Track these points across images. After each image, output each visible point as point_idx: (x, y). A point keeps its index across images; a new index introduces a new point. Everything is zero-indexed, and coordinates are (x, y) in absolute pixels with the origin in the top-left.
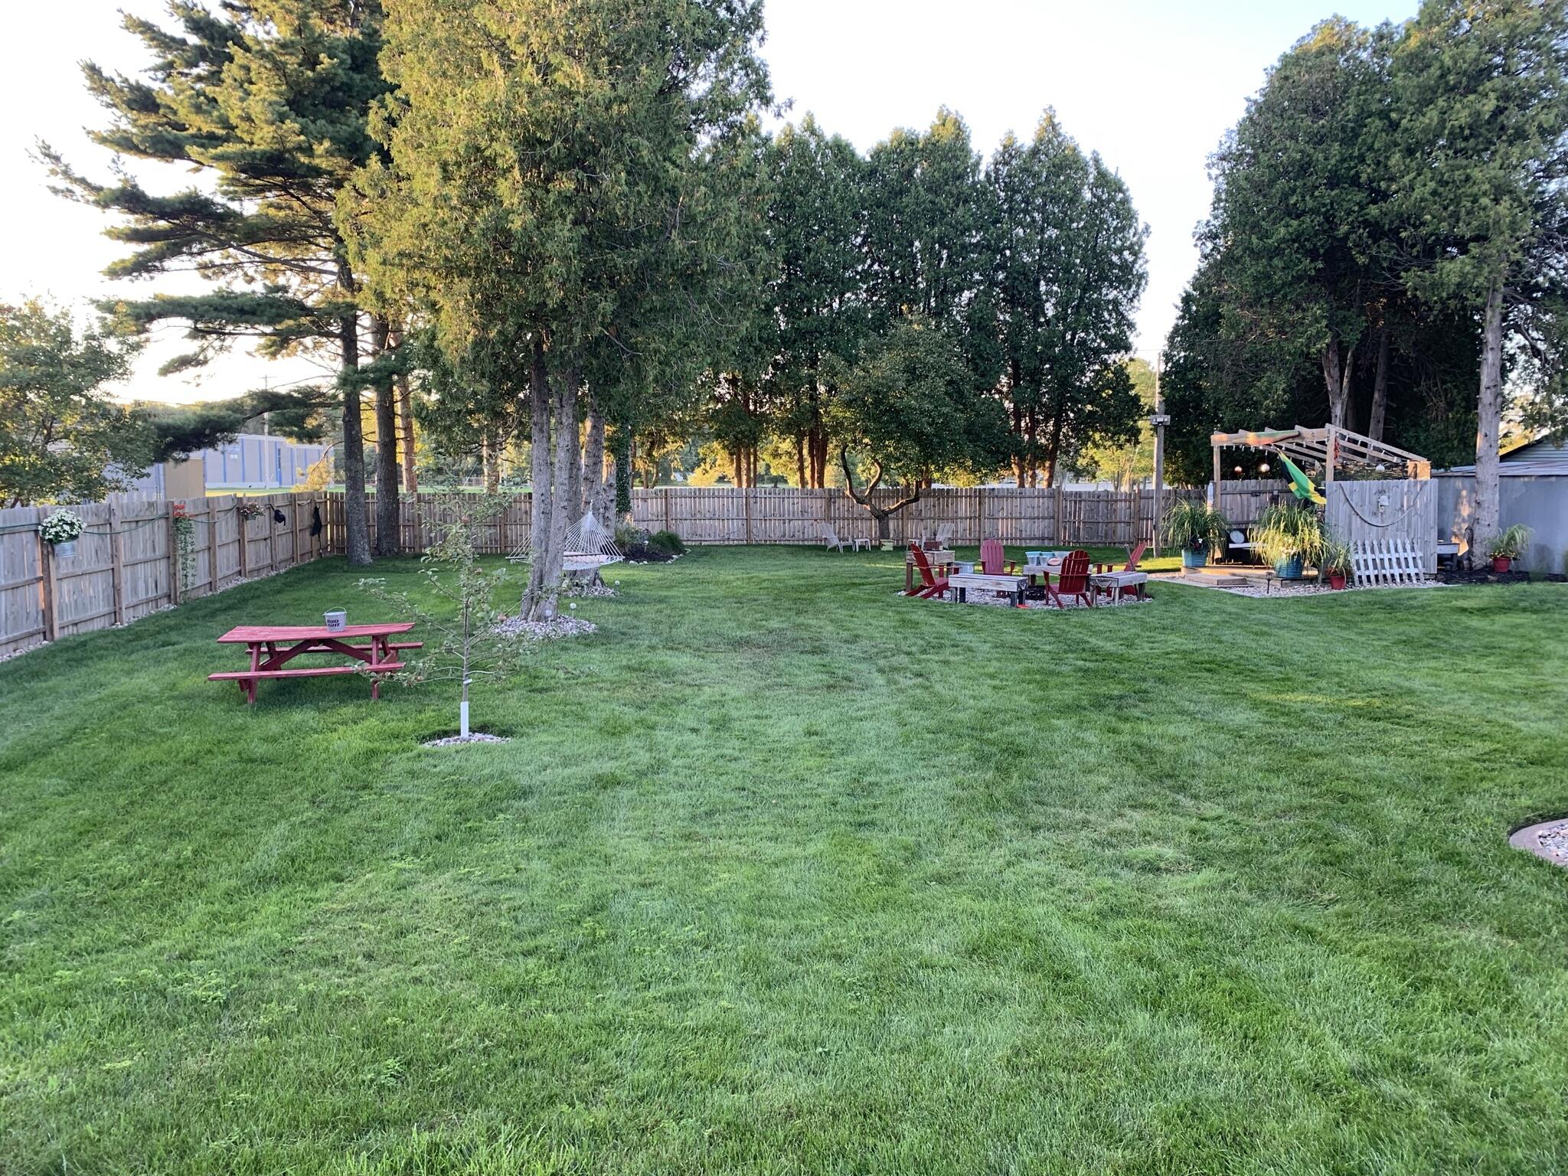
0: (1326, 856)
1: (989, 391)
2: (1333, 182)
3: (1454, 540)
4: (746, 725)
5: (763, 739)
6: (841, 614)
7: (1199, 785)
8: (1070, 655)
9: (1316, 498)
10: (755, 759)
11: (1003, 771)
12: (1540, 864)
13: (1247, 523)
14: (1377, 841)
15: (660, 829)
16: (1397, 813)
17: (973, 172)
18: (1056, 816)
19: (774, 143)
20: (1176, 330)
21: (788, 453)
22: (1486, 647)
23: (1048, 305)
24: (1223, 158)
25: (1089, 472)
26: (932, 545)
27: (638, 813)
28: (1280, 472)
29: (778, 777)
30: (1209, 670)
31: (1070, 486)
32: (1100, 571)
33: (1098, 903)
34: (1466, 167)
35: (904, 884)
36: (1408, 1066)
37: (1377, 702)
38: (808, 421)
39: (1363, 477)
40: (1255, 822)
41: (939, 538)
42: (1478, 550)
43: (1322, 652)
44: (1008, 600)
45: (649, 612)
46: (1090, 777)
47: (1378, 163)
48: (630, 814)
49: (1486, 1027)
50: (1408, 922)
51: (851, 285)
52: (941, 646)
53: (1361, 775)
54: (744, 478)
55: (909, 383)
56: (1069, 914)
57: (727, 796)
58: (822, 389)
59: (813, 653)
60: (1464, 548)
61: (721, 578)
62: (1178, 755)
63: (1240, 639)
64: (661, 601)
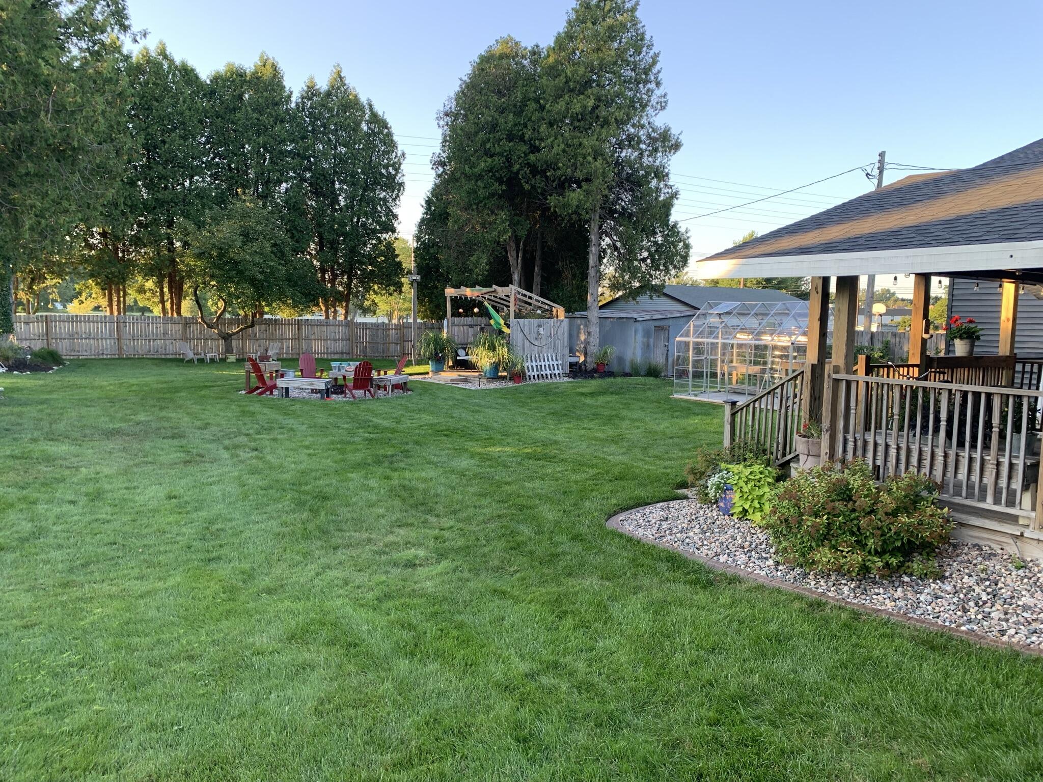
0: (512, 544)
1: (303, 253)
2: (510, 137)
3: (577, 354)
4: (117, 495)
5: (132, 504)
6: (196, 408)
7: (440, 508)
8: (360, 430)
9: (505, 329)
10: (124, 520)
11: (314, 511)
12: (621, 536)
13: (467, 344)
14: (539, 533)
15: (41, 581)
16: (549, 514)
17: (287, 102)
18: (350, 537)
19: (134, 60)
20: (422, 222)
21: (150, 290)
22: (594, 415)
23: (340, 198)
24: (447, 115)
25: (370, 310)
26: (265, 358)
27: (21, 571)
28: (484, 313)
29: (144, 531)
30: (446, 435)
31: (360, 319)
32: (379, 375)
33: (377, 592)
34: (579, 138)
35: (242, 598)
36: (555, 666)
37: (539, 450)
38: (168, 267)
39: (530, 317)
40: (473, 528)
41: (270, 353)
42: (589, 360)
43: (509, 421)
44: (319, 395)
45: (31, 412)
46: (373, 510)
47: (534, 129)
48: (13, 573)
49: (596, 635)
50: (556, 579)
51: (198, 171)
52: (271, 429)
53: (530, 493)
54: (115, 308)
55: (244, 243)
56: (359, 603)
57: (100, 551)
58: (178, 244)
59: (173, 437)
60: (582, 359)
61: (97, 383)
62: (428, 490)
63: (464, 415)
64: (42, 403)
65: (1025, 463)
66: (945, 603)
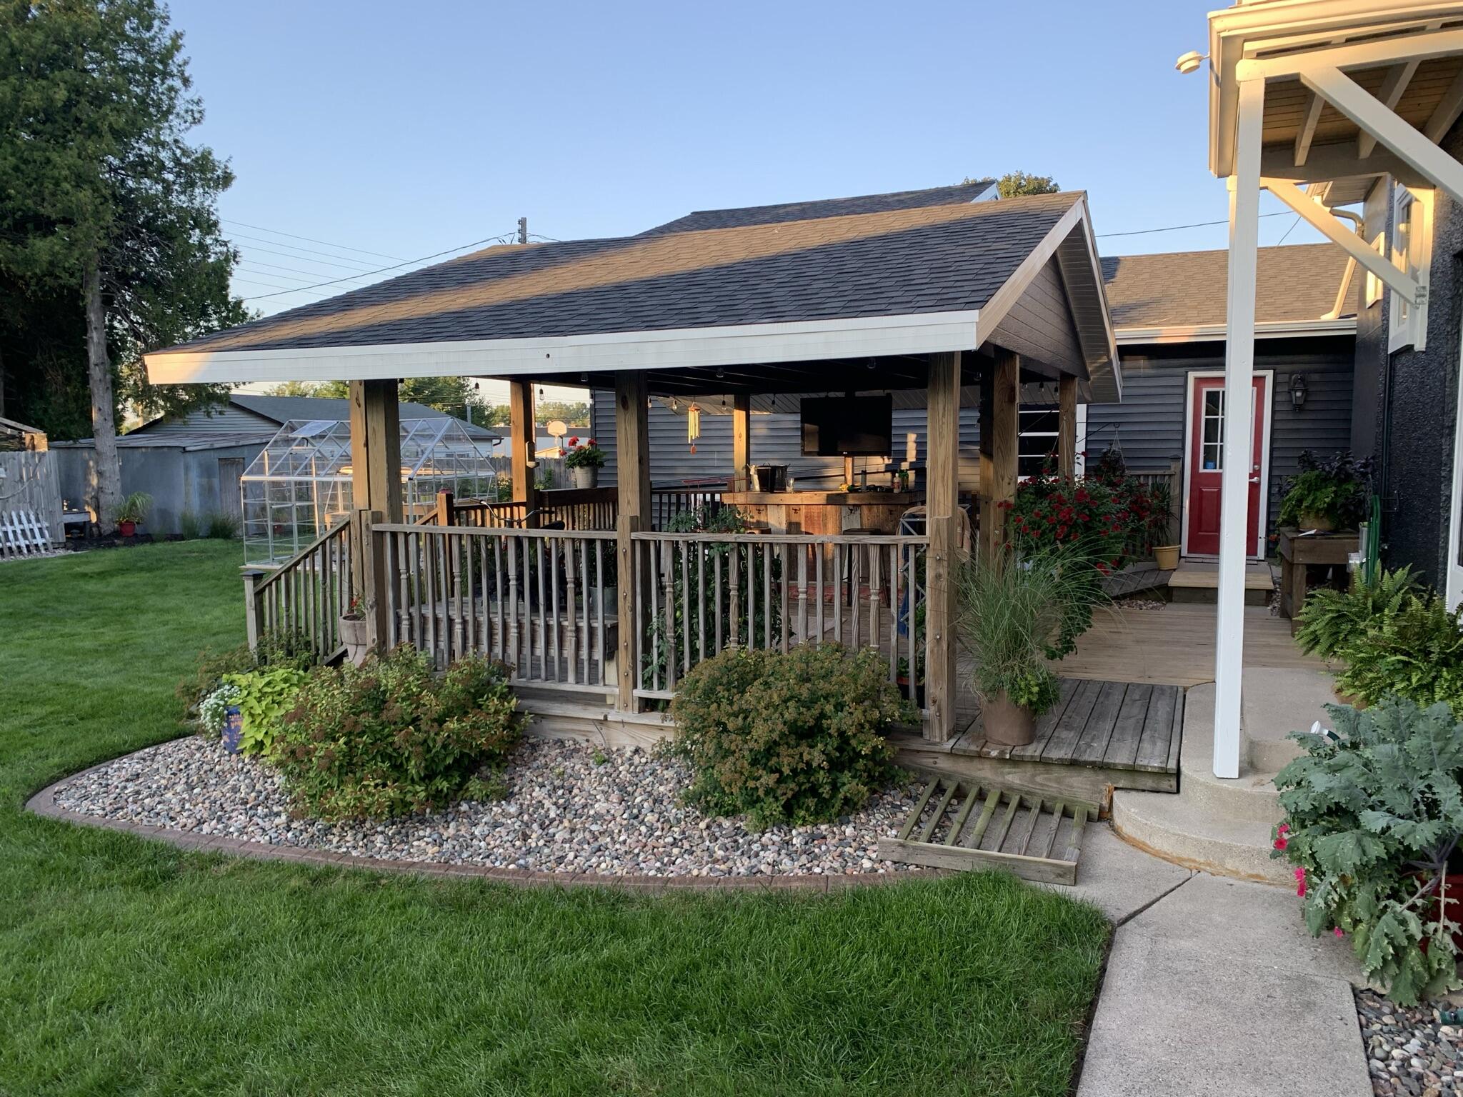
42: (105, 517)
60: (93, 516)
65: (604, 626)
66: (504, 833)
